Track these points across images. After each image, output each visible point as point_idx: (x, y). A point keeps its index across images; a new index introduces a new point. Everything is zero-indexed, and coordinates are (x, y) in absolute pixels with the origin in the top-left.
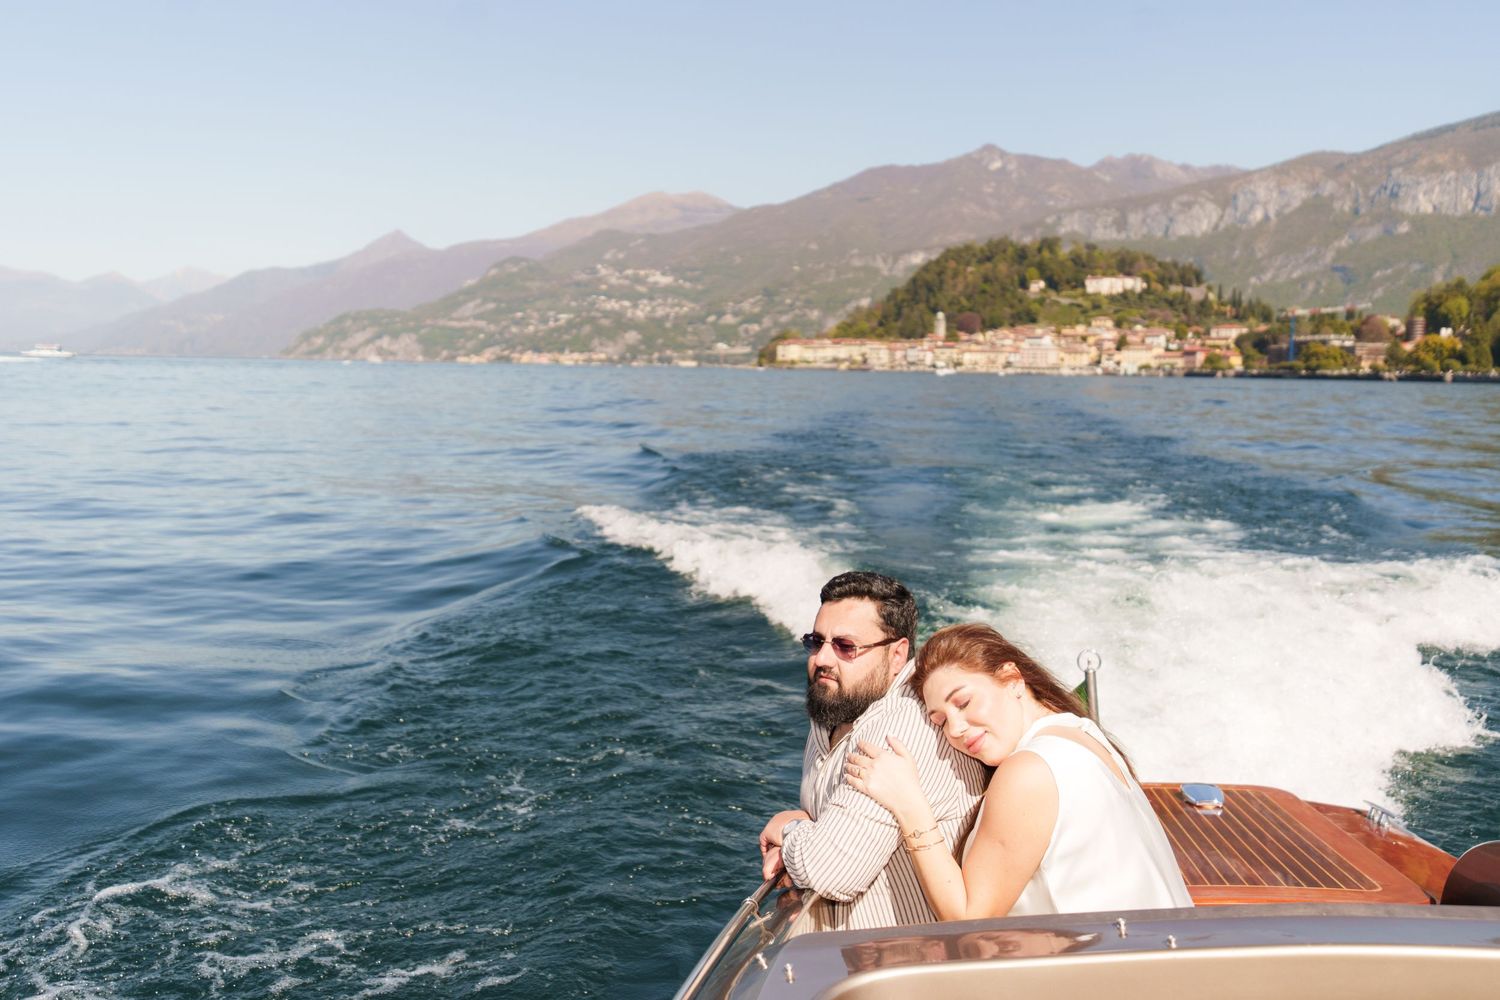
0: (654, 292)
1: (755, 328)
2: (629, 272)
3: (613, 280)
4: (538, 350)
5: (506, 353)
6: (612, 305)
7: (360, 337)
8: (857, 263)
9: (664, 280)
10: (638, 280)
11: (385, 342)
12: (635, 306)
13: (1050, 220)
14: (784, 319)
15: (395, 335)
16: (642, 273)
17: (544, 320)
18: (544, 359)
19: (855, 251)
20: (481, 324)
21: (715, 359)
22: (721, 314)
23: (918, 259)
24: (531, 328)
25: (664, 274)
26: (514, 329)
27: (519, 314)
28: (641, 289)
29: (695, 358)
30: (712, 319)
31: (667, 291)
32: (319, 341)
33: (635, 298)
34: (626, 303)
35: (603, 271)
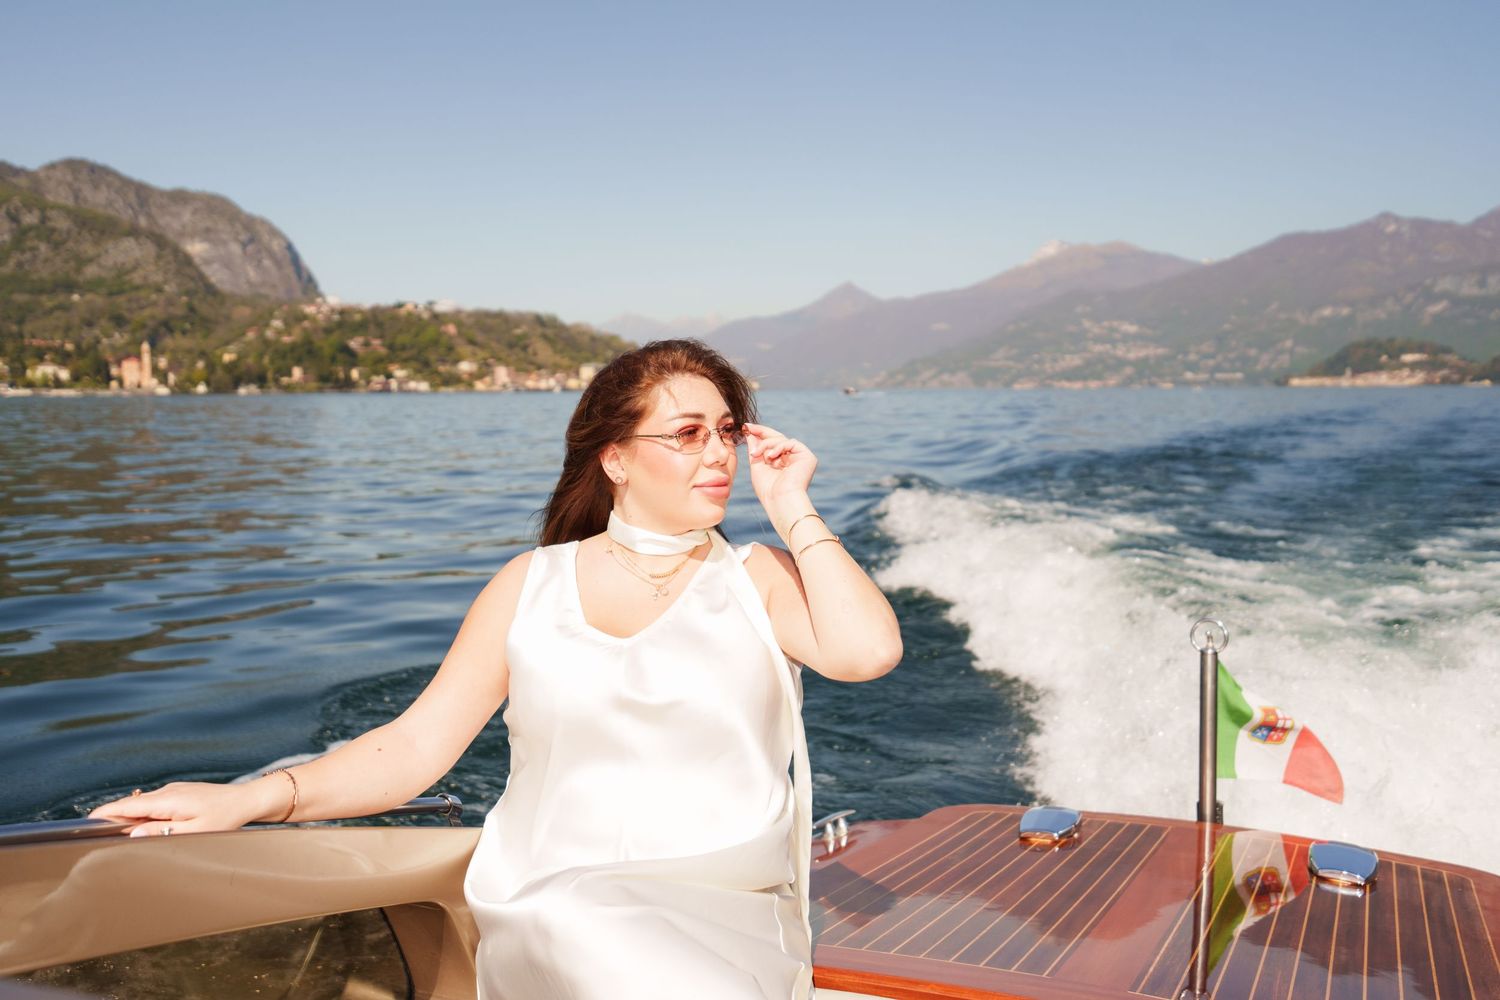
0: (1126, 338)
1: (1211, 362)
2: (1106, 324)
3: (1096, 330)
4: (1069, 379)
5: (1048, 382)
6: (1098, 348)
7: (927, 374)
8: (1283, 316)
9: (1132, 329)
10: (1113, 330)
11: (946, 377)
12: (1114, 347)
13: (1428, 282)
14: (1232, 356)
15: (953, 372)
16: (1115, 324)
17: (1055, 360)
18: (1077, 385)
19: (1274, 306)
20: (1011, 363)
21: (1188, 384)
22: (1186, 353)
23: (1327, 312)
24: (1048, 366)
25: (1132, 323)
26: (1036, 367)
27: (1036, 356)
28: (1117, 336)
29: (1174, 382)
30: (1180, 357)
31: (1136, 337)
32: (900, 377)
33: (1113, 342)
34: (1108, 346)
35: (1087, 324)
